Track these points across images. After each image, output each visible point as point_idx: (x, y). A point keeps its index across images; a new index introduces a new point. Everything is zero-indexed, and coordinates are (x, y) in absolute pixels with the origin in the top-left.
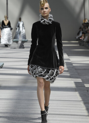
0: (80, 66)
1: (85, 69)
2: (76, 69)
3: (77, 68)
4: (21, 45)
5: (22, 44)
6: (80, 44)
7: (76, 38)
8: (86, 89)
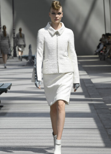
1: (107, 88)
5: (32, 60)
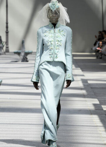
0: (97, 84)
2: (91, 88)
3: (93, 87)
4: (24, 57)
5: (26, 56)
6: (97, 57)
7: (92, 49)
8: (104, 113)
